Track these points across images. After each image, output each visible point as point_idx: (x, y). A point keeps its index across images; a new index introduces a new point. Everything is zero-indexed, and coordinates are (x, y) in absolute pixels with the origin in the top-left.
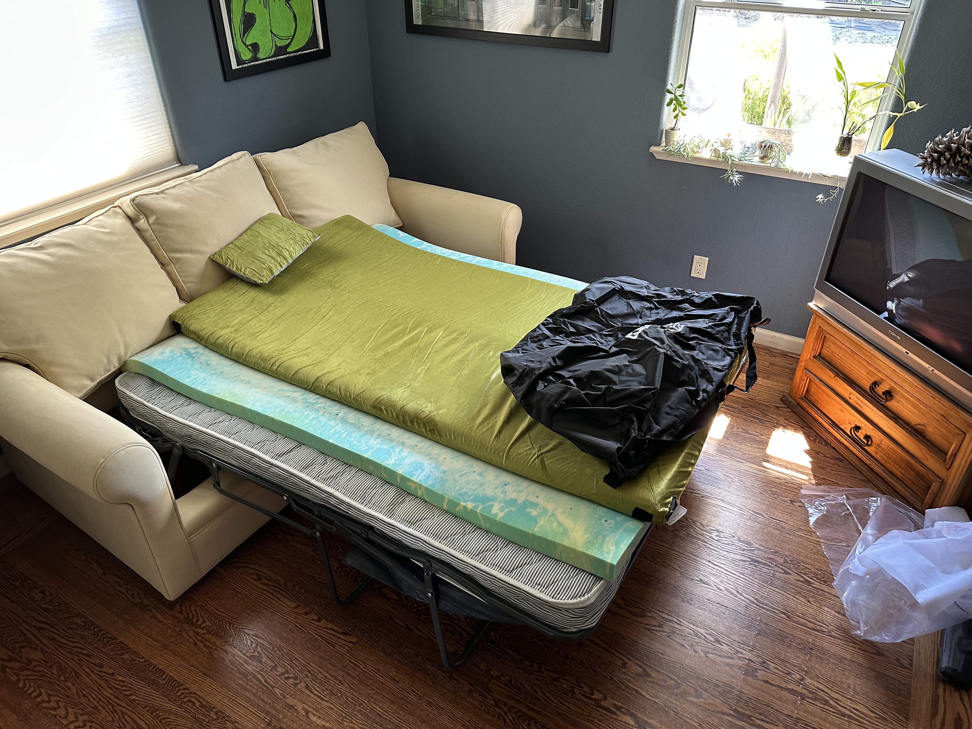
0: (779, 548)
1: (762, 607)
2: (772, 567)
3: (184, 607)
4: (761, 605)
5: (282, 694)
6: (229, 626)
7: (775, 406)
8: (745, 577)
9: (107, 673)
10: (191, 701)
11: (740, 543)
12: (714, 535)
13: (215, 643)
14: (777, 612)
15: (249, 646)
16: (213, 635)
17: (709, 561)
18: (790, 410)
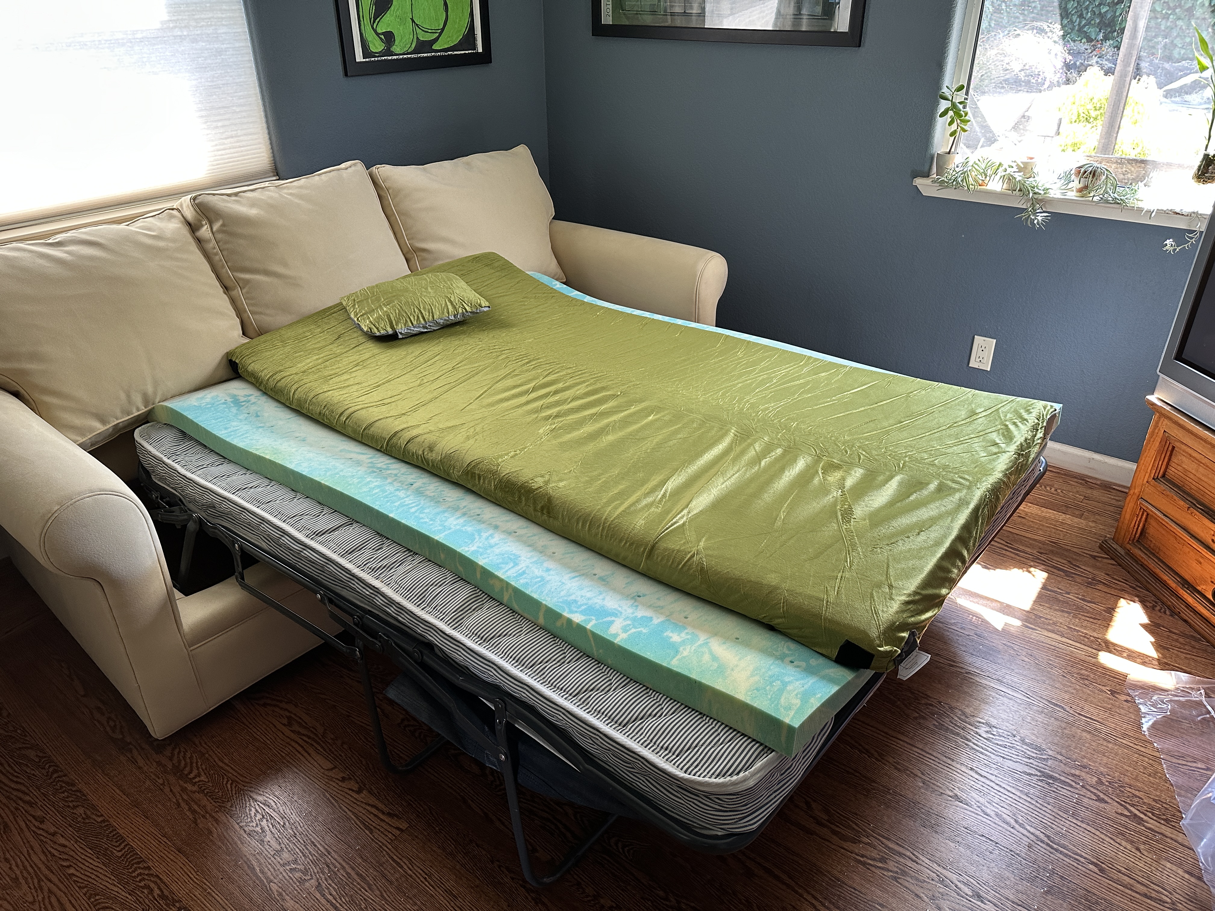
0: (1090, 760)
1: (1056, 850)
2: (1077, 788)
3: (176, 753)
4: (1055, 846)
5: (280, 894)
6: (231, 784)
7: (1091, 555)
8: (1029, 799)
9: (47, 832)
10: (147, 887)
11: (1025, 747)
12: (982, 730)
13: (205, 806)
14: (1082, 860)
15: (251, 817)
16: (206, 795)
17: (972, 769)
18: (1114, 563)
